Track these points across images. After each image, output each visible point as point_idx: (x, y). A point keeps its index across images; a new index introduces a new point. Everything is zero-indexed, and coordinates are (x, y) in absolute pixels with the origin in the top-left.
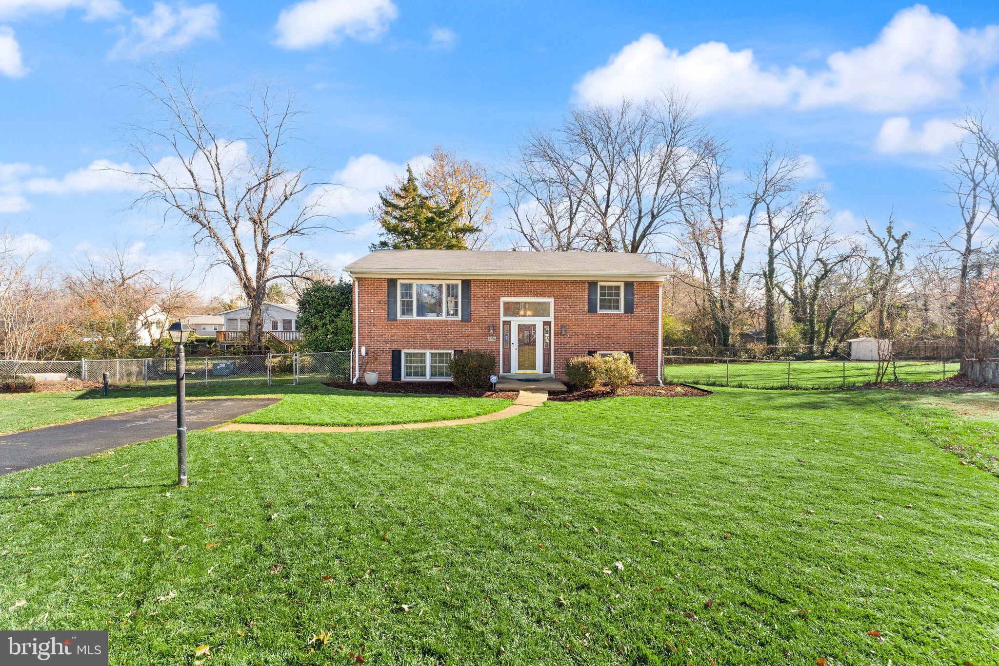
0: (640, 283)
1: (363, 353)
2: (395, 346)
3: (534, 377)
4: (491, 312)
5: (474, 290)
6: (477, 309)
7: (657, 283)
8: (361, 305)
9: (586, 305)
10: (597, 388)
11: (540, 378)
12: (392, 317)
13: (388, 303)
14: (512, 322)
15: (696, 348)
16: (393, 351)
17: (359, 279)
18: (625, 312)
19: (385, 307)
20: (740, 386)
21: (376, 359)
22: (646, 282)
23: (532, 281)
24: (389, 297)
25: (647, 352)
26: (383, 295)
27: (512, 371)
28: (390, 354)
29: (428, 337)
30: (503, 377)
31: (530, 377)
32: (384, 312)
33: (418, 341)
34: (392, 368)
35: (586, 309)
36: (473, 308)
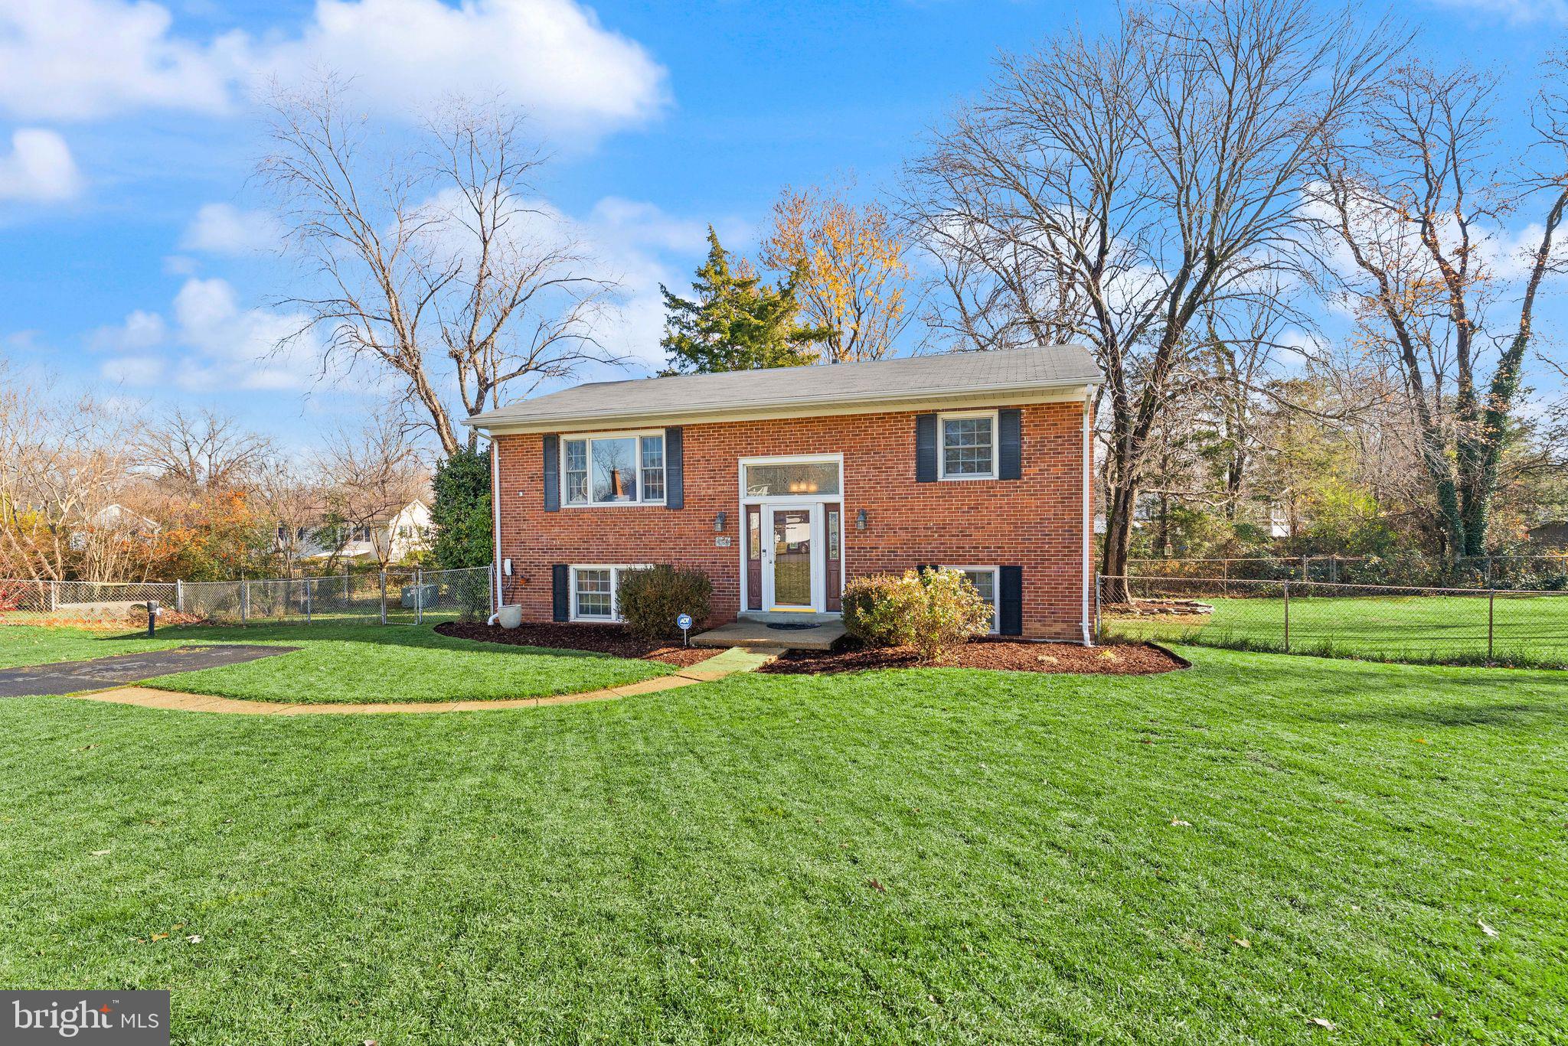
0: (1035, 409)
1: (508, 572)
2: (557, 558)
3: (804, 620)
4: (720, 489)
5: (689, 445)
6: (696, 483)
7: (1078, 405)
8: (504, 485)
9: (913, 464)
11: (815, 621)
12: (551, 504)
13: (545, 479)
14: (762, 508)
15: (1375, 559)
16: (555, 567)
17: (499, 439)
18: (1001, 478)
19: (541, 486)
20: (1324, 653)
21: (528, 581)
22: (1049, 406)
23: (798, 421)
24: (546, 468)
25: (1054, 568)
26: (536, 466)
27: (765, 608)
28: (550, 572)
29: (611, 539)
30: (745, 620)
31: (797, 620)
32: (538, 496)
33: (594, 548)
34: (554, 599)
35: (911, 474)
36: (687, 482)
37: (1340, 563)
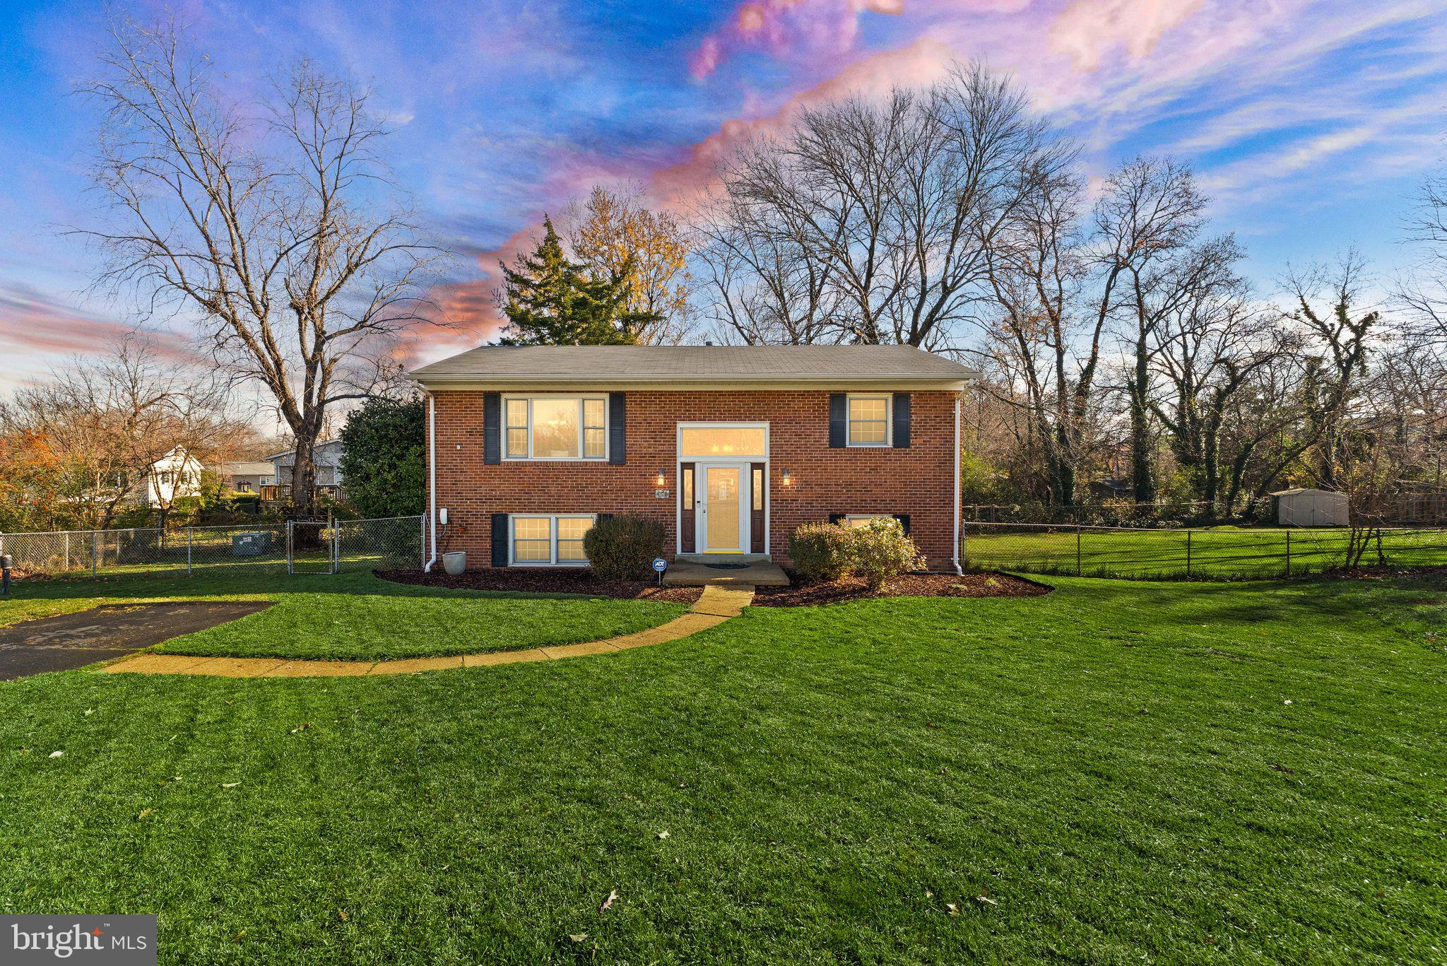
0: (921, 394)
1: (444, 520)
2: (496, 508)
3: (735, 561)
4: (660, 448)
5: (631, 408)
6: (637, 441)
7: (952, 393)
8: (440, 438)
9: (827, 433)
10: (845, 579)
11: (745, 561)
12: (491, 458)
13: (485, 434)
14: (697, 465)
15: (1017, 508)
16: (494, 517)
17: (436, 394)
18: (895, 446)
19: (480, 440)
20: (1100, 574)
21: (465, 529)
22: (931, 393)
23: (731, 393)
24: (486, 423)
25: (934, 516)
26: (477, 421)
27: (698, 551)
28: (489, 521)
29: (553, 491)
30: (682, 561)
31: (729, 561)
32: (478, 450)
33: (535, 499)
34: (493, 546)
35: (825, 441)
36: (629, 441)
37: (997, 510)
